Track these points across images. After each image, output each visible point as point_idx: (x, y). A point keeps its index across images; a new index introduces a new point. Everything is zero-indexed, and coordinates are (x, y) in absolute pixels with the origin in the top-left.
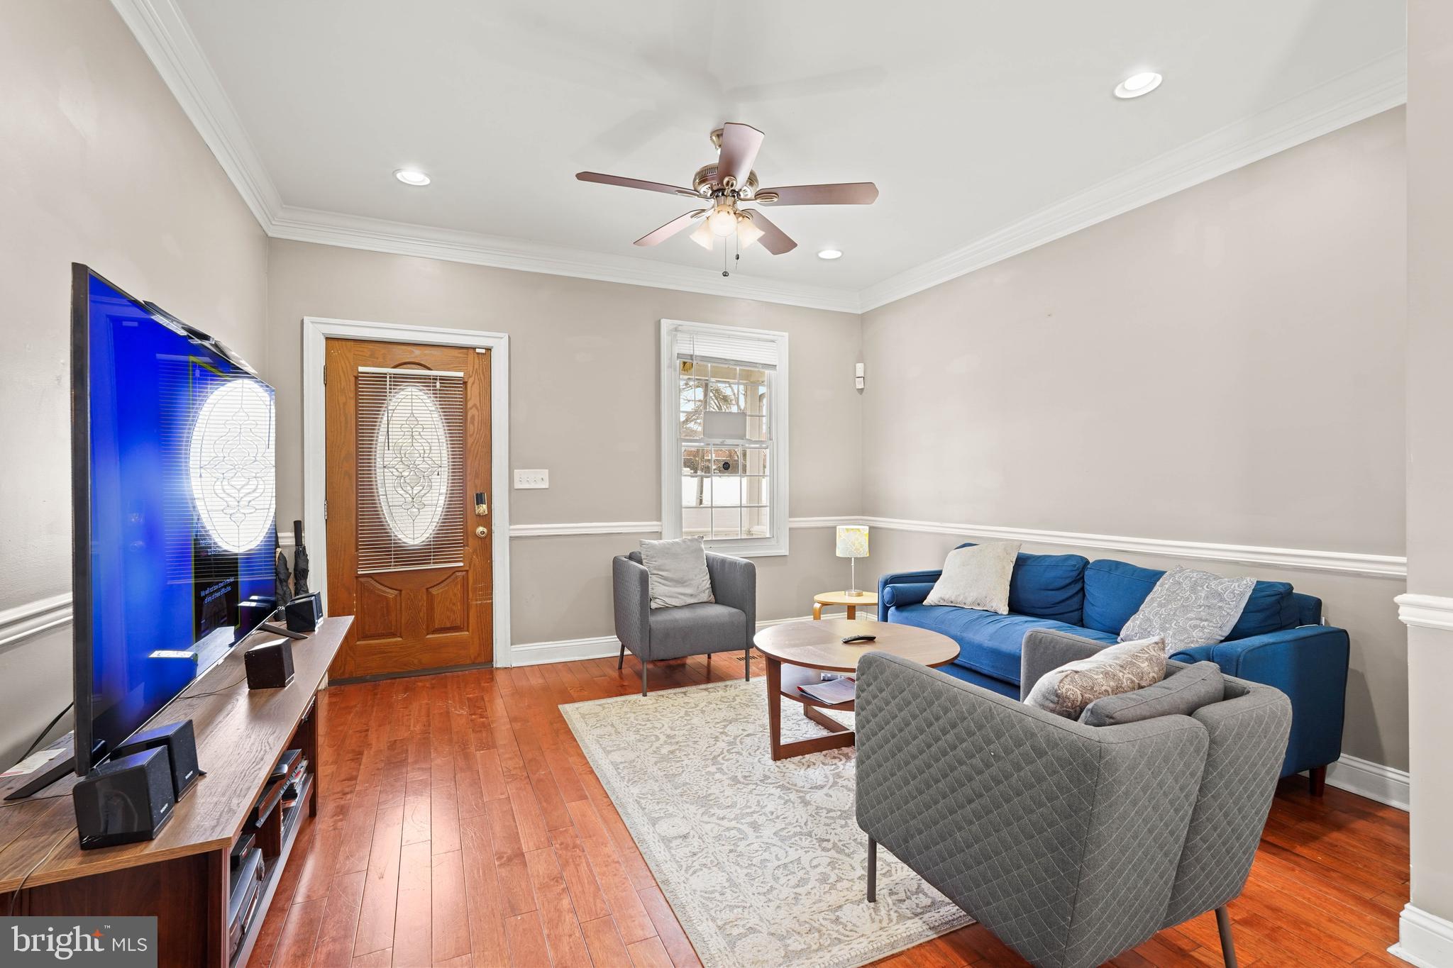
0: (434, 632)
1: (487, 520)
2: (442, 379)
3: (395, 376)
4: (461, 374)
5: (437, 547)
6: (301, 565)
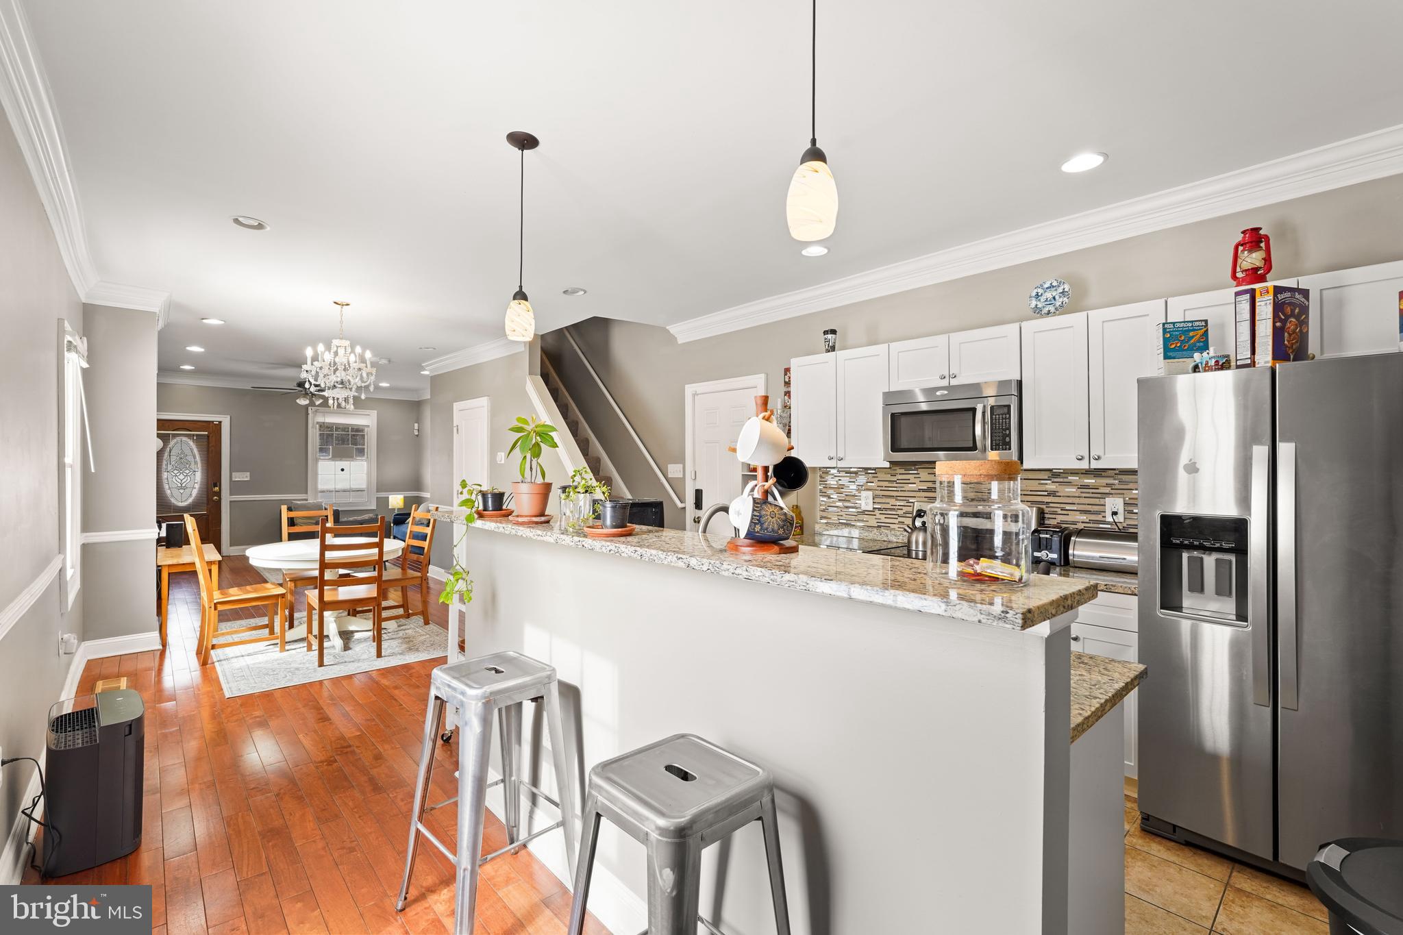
1: (219, 494)
2: (197, 435)
3: (174, 434)
4: (207, 433)
5: (194, 505)
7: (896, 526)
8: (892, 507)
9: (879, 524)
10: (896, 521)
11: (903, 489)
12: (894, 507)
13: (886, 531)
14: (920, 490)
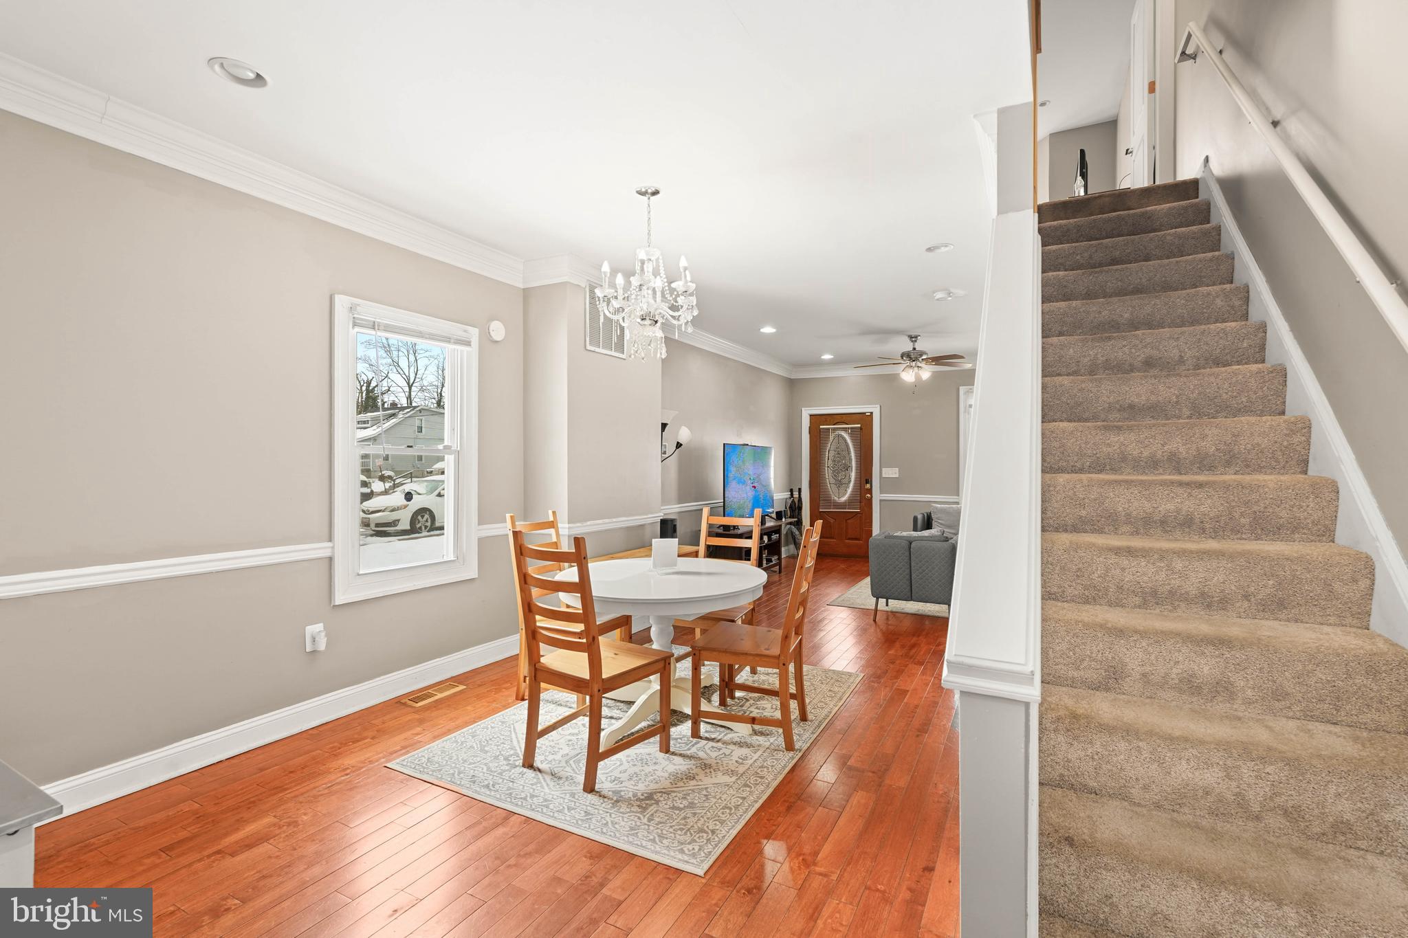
0: (849, 539)
1: (870, 491)
2: (851, 428)
3: (834, 429)
4: (859, 425)
5: (850, 502)
6: (800, 505)
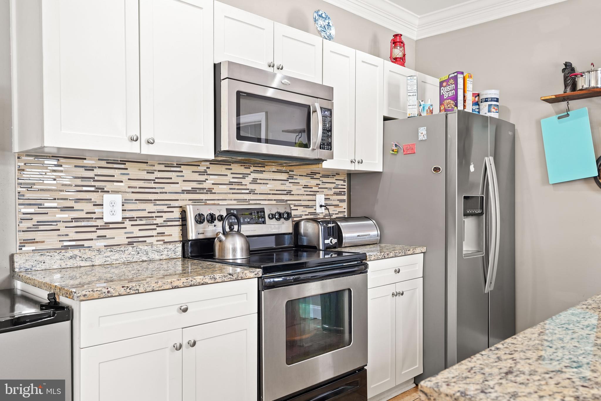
7: (153, 240)
8: (150, 215)
9: (130, 240)
10: (154, 233)
11: (164, 190)
12: (153, 215)
13: (146, 248)
14: (183, 192)
